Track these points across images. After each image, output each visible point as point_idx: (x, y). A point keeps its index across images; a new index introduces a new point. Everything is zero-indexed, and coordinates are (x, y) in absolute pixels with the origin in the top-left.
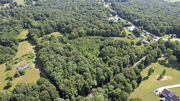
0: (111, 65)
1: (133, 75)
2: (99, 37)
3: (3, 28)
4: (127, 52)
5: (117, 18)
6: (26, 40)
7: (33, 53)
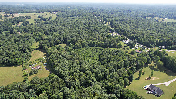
0: (107, 67)
1: (125, 74)
2: (99, 48)
3: (19, 40)
4: (122, 58)
5: (114, 34)
6: (38, 49)
7: (44, 58)
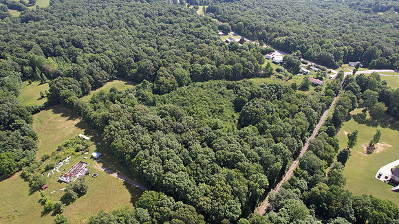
4: (296, 107)
5: (234, 37)
7: (84, 137)
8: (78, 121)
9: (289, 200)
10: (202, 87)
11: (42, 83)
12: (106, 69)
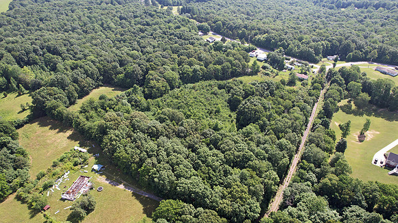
1: (329, 143)
5: (214, 36)
7: (80, 149)
8: (69, 133)
9: (305, 194)
10: (193, 88)
11: (19, 95)
12: (91, 76)
